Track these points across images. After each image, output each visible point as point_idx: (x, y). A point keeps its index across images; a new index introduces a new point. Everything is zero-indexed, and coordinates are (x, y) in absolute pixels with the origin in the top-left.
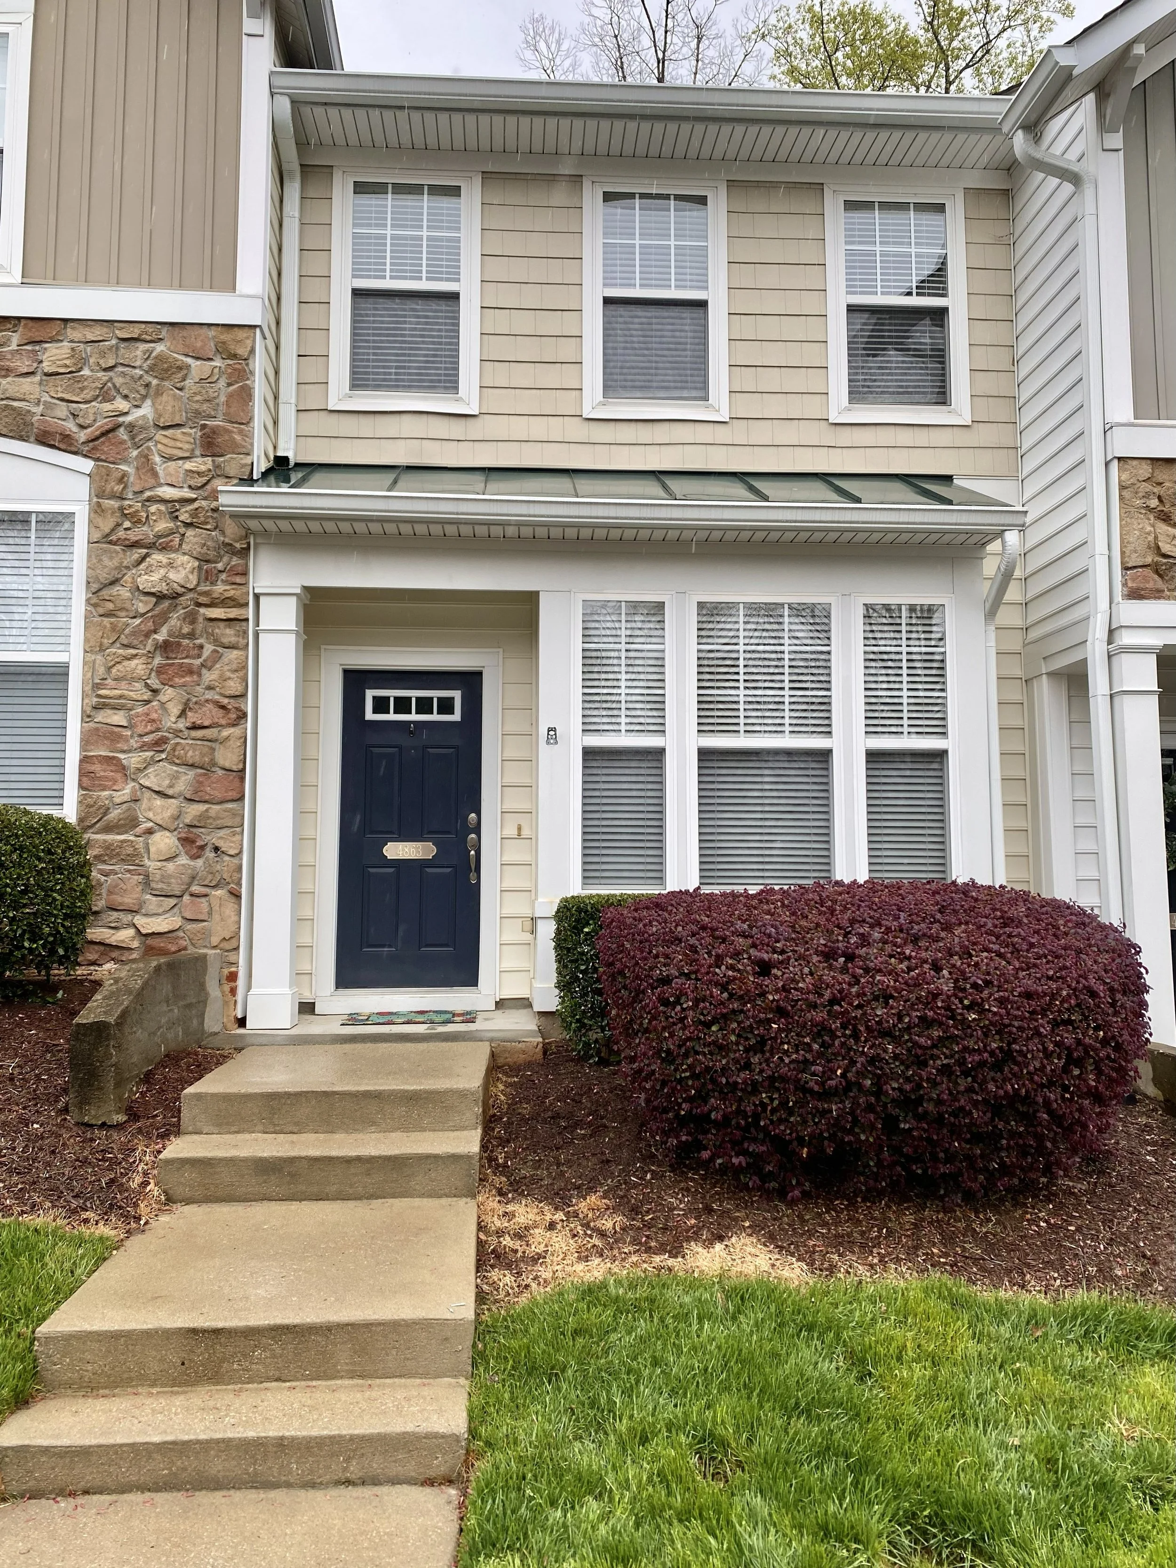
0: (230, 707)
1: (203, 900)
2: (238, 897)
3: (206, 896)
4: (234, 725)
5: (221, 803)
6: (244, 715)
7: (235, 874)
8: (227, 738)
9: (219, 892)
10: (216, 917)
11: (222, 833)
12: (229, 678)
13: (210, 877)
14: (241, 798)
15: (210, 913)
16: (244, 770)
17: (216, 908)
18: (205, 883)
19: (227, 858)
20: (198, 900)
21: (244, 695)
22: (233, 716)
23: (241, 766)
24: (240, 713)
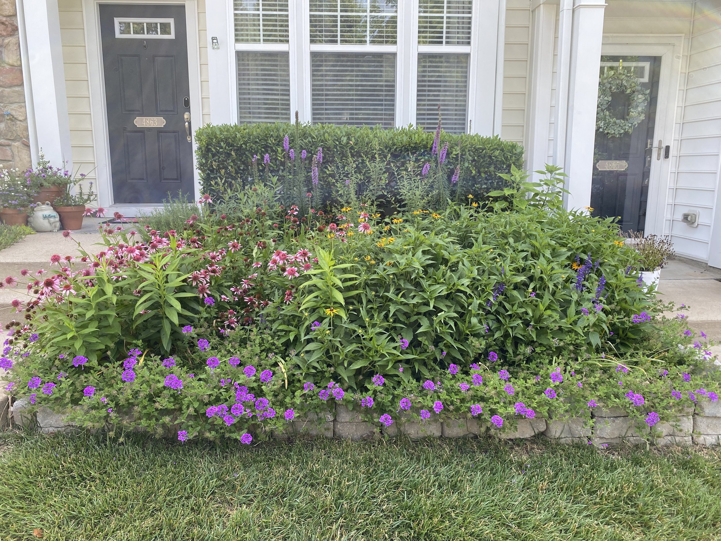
0: (7, 23)
1: (8, 148)
2: (28, 146)
3: (9, 145)
4: (11, 35)
5: (10, 87)
6: (16, 29)
7: (24, 132)
8: (8, 44)
9: (17, 144)
10: (17, 159)
11: (14, 106)
12: (5, 4)
13: (10, 134)
14: (22, 84)
15: (13, 157)
16: (21, 66)
17: (16, 153)
18: (8, 137)
19: (18, 122)
20: (4, 148)
21: (15, 15)
22: (10, 29)
23: (19, 63)
24: (14, 28)
